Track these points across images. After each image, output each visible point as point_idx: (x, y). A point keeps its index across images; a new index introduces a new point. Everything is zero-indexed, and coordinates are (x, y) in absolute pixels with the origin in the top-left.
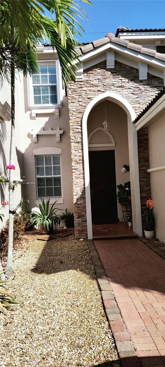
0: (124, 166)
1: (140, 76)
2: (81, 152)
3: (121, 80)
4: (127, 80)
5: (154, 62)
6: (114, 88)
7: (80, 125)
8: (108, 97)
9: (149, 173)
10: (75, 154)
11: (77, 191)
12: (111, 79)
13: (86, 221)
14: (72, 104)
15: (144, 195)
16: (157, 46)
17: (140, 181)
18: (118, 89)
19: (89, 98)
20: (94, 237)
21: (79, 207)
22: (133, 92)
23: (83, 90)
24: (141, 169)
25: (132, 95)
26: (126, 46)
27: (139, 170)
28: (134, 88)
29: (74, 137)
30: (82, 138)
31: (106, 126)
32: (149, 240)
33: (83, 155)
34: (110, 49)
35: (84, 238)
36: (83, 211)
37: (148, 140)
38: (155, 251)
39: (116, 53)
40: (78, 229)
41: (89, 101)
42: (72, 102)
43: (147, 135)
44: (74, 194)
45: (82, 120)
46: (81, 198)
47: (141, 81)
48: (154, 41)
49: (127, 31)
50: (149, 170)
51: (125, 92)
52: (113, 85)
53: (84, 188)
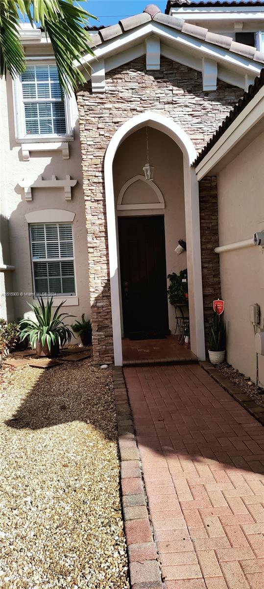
0: (179, 242)
1: (204, 84)
2: (103, 218)
3: (172, 90)
4: (182, 92)
5: (228, 58)
6: (160, 106)
7: (100, 169)
8: (149, 121)
9: (218, 255)
10: (93, 221)
11: (96, 285)
12: (154, 89)
13: (112, 336)
14: (86, 133)
15: (210, 291)
16: (236, 33)
17: (203, 268)
18: (167, 106)
19: (115, 123)
20: (126, 362)
21: (100, 313)
22: (193, 113)
23: (105, 109)
24: (204, 247)
25: (191, 117)
26: (179, 28)
27: (202, 249)
28: (194, 106)
29: (90, 192)
30: (104, 193)
31: (149, 173)
32: (215, 366)
33: (106, 223)
34: (152, 35)
35: (108, 365)
36: (107, 319)
37: (217, 197)
38: (224, 386)
39: (163, 42)
40: (98, 348)
41: (116, 128)
42: (86, 130)
43: (216, 188)
44: (92, 290)
45: (103, 161)
46: (103, 296)
47: (207, 94)
48: (231, 23)
49: (185, 5)
50: (218, 250)
51: (178, 112)
52: (158, 99)
53: (109, 280)
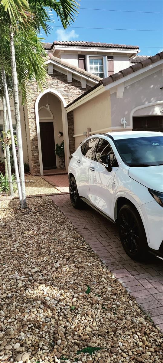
0: (60, 132)
1: (68, 79)
2: (35, 125)
3: (57, 81)
5: (75, 72)
7: (34, 108)
8: (50, 92)
9: (74, 138)
10: (31, 126)
12: (51, 81)
13: (39, 166)
15: (72, 150)
16: (79, 55)
17: (69, 142)
18: (56, 87)
20: (44, 174)
21: (35, 158)
22: (64, 89)
24: (69, 135)
26: (60, 62)
29: (30, 115)
31: (48, 107)
34: (50, 63)
35: (38, 175)
36: (37, 160)
37: (73, 118)
40: (35, 170)
41: (39, 94)
43: (73, 115)
45: (35, 105)
46: (36, 152)
47: (69, 83)
48: (77, 51)
49: (60, 45)
50: (74, 136)
51: (60, 89)
53: (38, 146)
